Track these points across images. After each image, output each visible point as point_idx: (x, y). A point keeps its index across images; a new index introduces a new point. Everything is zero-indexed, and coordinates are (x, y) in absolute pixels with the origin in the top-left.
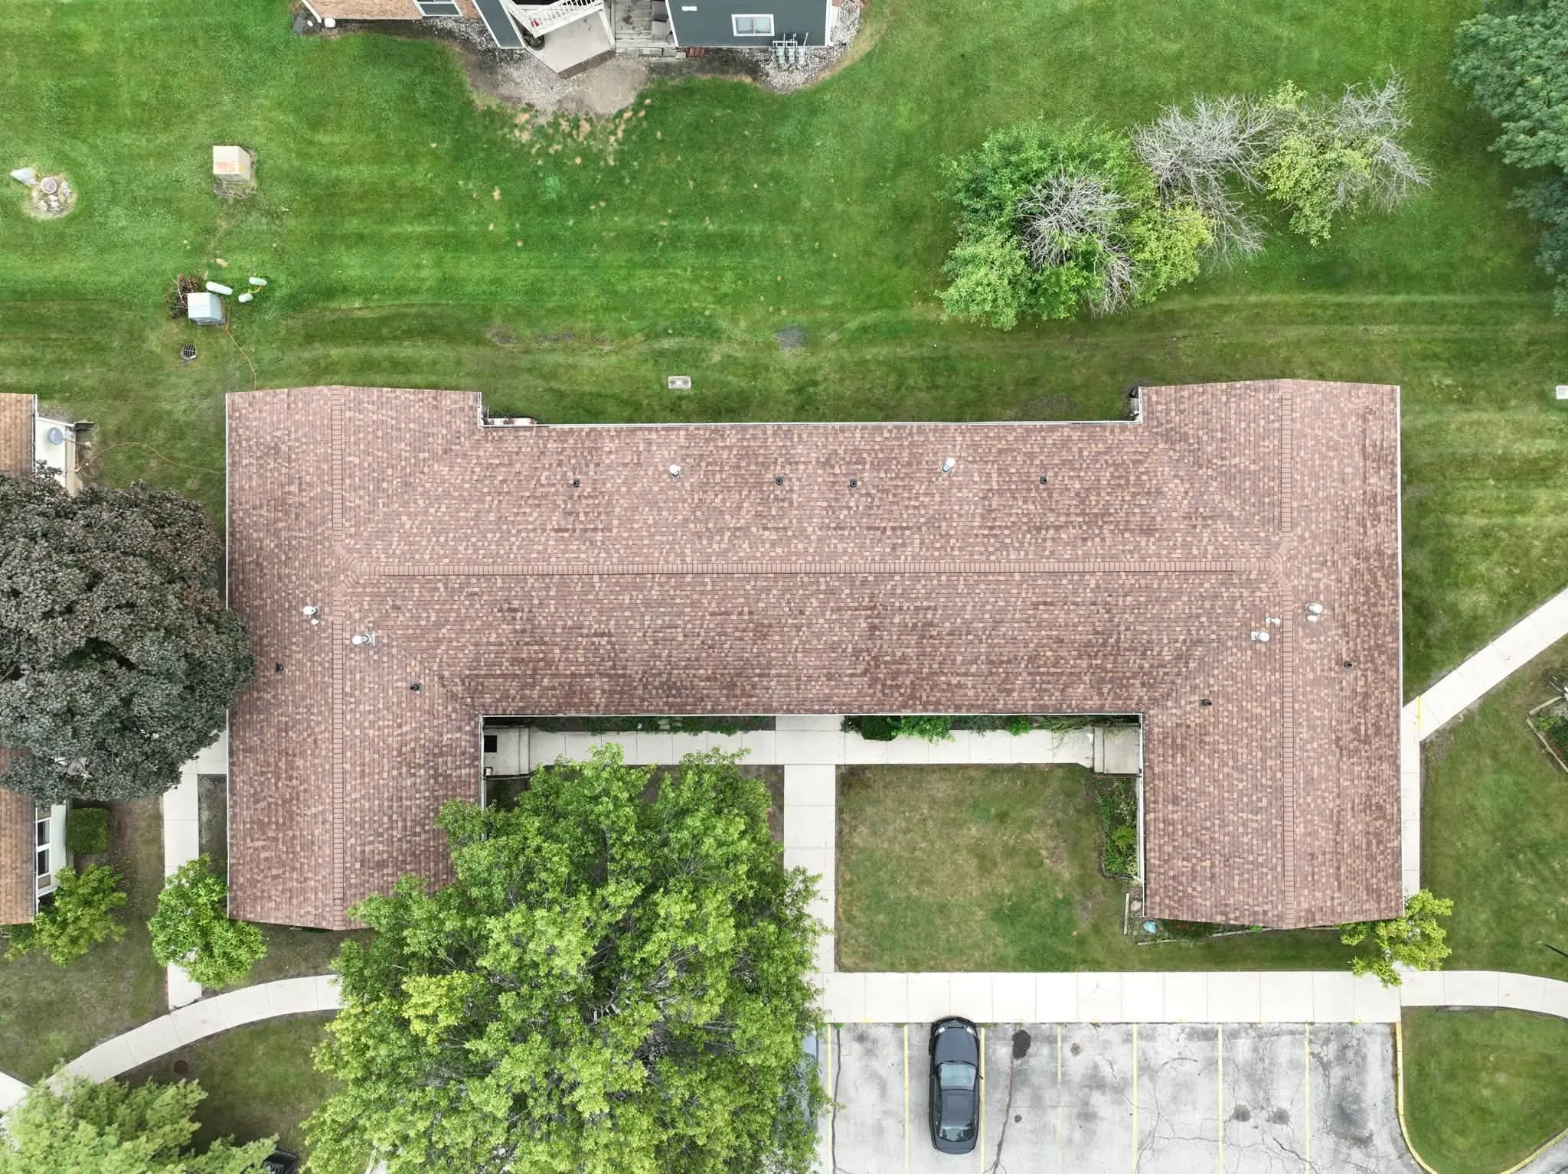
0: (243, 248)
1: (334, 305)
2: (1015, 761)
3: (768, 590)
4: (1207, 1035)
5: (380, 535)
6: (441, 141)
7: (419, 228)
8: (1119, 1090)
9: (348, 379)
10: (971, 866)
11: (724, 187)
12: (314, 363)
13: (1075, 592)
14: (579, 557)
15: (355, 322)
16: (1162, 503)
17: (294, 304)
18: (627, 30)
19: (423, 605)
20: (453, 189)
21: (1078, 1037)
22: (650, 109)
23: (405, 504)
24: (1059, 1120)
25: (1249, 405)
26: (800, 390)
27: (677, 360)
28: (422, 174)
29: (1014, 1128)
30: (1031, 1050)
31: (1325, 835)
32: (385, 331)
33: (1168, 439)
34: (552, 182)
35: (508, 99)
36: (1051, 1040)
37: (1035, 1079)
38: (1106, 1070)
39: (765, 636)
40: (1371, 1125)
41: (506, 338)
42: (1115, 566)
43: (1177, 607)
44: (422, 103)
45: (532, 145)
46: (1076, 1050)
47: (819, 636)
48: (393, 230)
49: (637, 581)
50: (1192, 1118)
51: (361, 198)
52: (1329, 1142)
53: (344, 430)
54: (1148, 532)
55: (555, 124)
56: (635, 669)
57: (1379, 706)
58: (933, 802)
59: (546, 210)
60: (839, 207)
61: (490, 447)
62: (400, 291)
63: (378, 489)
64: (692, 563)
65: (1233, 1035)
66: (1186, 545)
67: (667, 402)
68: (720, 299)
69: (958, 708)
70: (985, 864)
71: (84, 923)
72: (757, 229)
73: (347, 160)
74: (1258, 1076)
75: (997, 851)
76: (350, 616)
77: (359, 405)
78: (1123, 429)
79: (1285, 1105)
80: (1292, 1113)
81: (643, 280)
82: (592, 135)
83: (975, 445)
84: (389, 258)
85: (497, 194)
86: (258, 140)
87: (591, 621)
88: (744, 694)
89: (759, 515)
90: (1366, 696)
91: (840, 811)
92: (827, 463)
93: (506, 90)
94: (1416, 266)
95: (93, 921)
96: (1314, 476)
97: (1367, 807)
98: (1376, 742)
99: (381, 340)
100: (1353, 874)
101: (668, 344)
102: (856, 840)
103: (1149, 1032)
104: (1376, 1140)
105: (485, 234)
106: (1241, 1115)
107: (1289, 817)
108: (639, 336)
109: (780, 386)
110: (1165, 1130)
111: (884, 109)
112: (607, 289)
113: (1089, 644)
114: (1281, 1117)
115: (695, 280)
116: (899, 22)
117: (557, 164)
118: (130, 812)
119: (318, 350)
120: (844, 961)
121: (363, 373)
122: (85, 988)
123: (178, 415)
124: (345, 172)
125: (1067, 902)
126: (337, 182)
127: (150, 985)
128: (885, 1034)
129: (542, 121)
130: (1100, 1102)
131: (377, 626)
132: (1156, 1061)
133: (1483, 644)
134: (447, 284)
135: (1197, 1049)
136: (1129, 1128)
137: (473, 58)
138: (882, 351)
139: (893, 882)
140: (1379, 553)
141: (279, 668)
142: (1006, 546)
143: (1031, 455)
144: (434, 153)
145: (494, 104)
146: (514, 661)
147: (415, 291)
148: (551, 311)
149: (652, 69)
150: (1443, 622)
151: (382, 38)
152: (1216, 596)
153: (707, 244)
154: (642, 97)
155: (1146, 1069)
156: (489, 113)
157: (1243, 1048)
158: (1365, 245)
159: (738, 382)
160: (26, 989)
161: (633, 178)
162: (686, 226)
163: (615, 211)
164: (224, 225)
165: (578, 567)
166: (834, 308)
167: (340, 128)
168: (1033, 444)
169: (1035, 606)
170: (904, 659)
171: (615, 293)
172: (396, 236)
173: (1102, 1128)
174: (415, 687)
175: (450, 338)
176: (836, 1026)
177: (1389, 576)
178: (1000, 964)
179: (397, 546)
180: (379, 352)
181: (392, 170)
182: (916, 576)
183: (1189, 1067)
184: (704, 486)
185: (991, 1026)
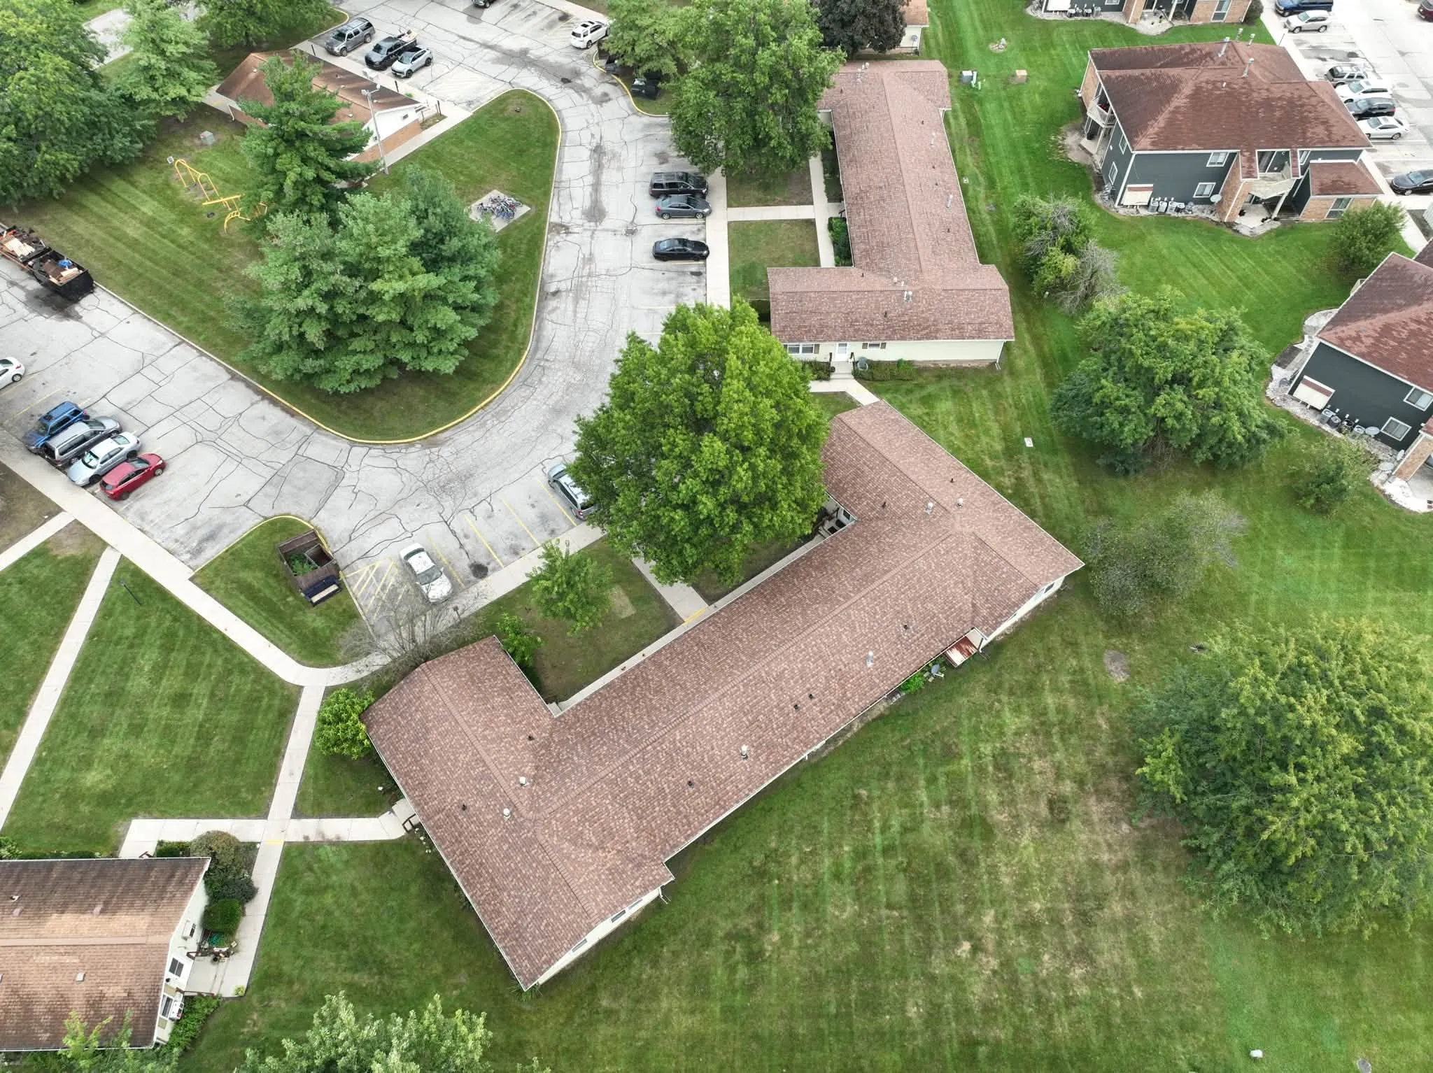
6: (1045, 120)
7: (1009, 118)
17: (973, 97)
20: (1028, 124)
21: (700, 291)
22: (1075, 166)
24: (664, 285)
28: (1030, 116)
29: (660, 272)
30: (694, 277)
31: (810, 306)
35: (1065, 134)
36: (699, 282)
37: (681, 278)
38: (685, 298)
43: (904, 262)
46: (694, 290)
48: (1007, 113)
51: (1017, 105)
57: (868, 331)
73: (1030, 101)
81: (1005, 170)
84: (996, 114)
90: (872, 325)
91: (796, 220)
93: (1069, 133)
96: (968, 301)
97: (822, 326)
98: (851, 330)
100: (792, 320)
105: (1012, 132)
117: (1045, 146)
120: (733, 224)
124: (1025, 101)
126: (1021, 100)
128: (701, 233)
129: (1060, 142)
130: (671, 297)
134: (991, 127)
136: (659, 306)
139: (766, 235)
144: (1040, 119)
149: (1088, 164)
156: (1059, 130)
161: (1045, 164)
172: (1005, 114)
173: (659, 298)
176: (704, 224)
178: (732, 265)
181: (1031, 110)
185: (705, 265)
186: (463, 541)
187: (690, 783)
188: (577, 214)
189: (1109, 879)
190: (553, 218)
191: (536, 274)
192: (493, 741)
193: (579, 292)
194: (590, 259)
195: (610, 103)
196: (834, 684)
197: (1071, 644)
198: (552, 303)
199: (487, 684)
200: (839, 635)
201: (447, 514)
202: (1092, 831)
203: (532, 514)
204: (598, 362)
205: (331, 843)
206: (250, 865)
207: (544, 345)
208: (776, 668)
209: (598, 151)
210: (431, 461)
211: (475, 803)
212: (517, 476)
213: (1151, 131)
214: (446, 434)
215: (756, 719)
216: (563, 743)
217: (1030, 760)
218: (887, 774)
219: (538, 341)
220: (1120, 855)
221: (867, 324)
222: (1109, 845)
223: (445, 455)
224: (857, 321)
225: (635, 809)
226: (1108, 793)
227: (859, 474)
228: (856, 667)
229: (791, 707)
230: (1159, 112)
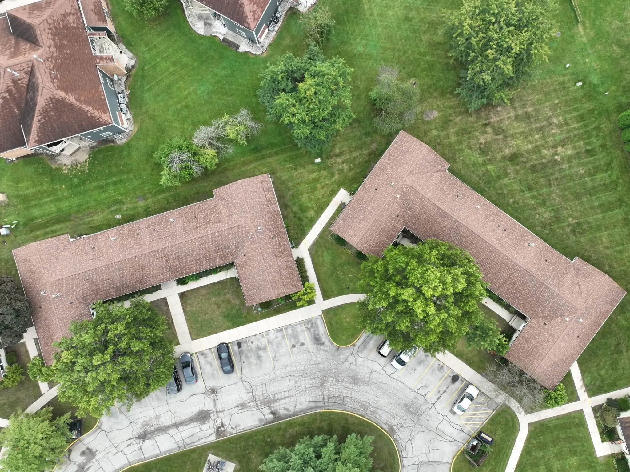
0: (10, 215)
1: (35, 222)
2: (218, 281)
3: (141, 259)
4: (281, 330)
5: (53, 272)
6: (47, 178)
7: (49, 199)
8: (265, 349)
9: (43, 238)
10: (215, 307)
11: (114, 169)
12: (34, 236)
13: (207, 240)
14: (98, 264)
15: (40, 225)
16: (222, 215)
17: (25, 225)
18: (81, 142)
19: (68, 284)
20: (53, 188)
21: (252, 339)
22: (92, 157)
23: (58, 263)
24: (253, 360)
25: (234, 188)
26: (145, 210)
27: (116, 212)
28: (45, 187)
29: (244, 365)
30: (242, 345)
31: (277, 277)
32: (48, 225)
33: (221, 200)
34: (75, 180)
35: (60, 164)
36: (246, 342)
37: (245, 352)
38: (260, 345)
39: (144, 269)
40: (323, 340)
41: (76, 218)
42: (213, 232)
43: (230, 236)
44: (40, 171)
45: (68, 173)
46: (252, 342)
47: (156, 265)
48: (43, 201)
49: (112, 265)
50: (283, 350)
51: (33, 196)
52: (315, 346)
53: (39, 251)
54: (219, 222)
55: (72, 167)
56: (119, 285)
57: (284, 245)
58: (202, 295)
59: (76, 187)
60: (142, 166)
61: (73, 245)
62: (48, 215)
63: (50, 262)
64: (122, 258)
65: (286, 329)
66: (228, 223)
67: (116, 222)
68: (122, 195)
69: (193, 272)
70: (218, 306)
71: (14, 377)
72: (125, 177)
73: (27, 188)
74: (295, 336)
75: (220, 302)
76: (52, 291)
77: (41, 245)
78: (211, 200)
79: (303, 341)
80: (305, 342)
81: (103, 196)
82: (81, 167)
83: (179, 213)
84: (44, 208)
85: (64, 186)
86: (5, 190)
87: (105, 277)
88: (145, 283)
89: (135, 243)
90: (280, 243)
91: (182, 304)
92: (148, 227)
93: (59, 162)
94: (276, 142)
95: (16, 376)
96: (252, 199)
97: (287, 268)
98: (285, 253)
99: (47, 227)
101: (113, 208)
102: (187, 309)
103: (267, 333)
104: (325, 343)
105: (64, 196)
106: (294, 346)
107: (267, 275)
108: (106, 209)
109: (141, 210)
110: (278, 355)
111: (145, 142)
112: (95, 200)
113: (215, 250)
114: (303, 344)
115: (115, 192)
116: (143, 121)
117: (75, 176)
118: (20, 352)
119: (34, 234)
120: (193, 337)
121: (46, 235)
122: (22, 395)
123: (6, 258)
124: (28, 191)
125: (240, 309)
126: (26, 194)
127: (36, 389)
128: (208, 352)
129: (69, 167)
130: (261, 353)
131: (59, 292)
132: (271, 340)
133: (315, 223)
134: (59, 210)
135: (279, 334)
136: (269, 357)
137: (49, 158)
138: (162, 196)
139: (199, 316)
140: (274, 211)
141: (40, 308)
142: (189, 234)
143: (192, 212)
144: (46, 181)
145: (57, 166)
146: (92, 291)
147: (52, 213)
148: (84, 209)
149: (90, 148)
150: (305, 221)
151: (27, 159)
152: (238, 232)
153: (115, 183)
154: (89, 155)
155: (269, 342)
156: (56, 169)
157: (290, 331)
158: (263, 140)
159: (131, 212)
160: (8, 399)
161: (93, 174)
162: (109, 181)
163: (91, 183)
164: (4, 211)
165: (98, 266)
166: (148, 189)
167: (23, 182)
168: (192, 210)
169: (200, 245)
170: (176, 265)
171: (97, 201)
172: (43, 202)
173: (263, 359)
174: (72, 303)
175: (63, 222)
176: (196, 353)
177: (278, 215)
178: (229, 328)
179: (58, 273)
180: (48, 230)
181: (38, 188)
182: (172, 246)
183: (279, 339)
184: (122, 240)
185: (231, 343)
186: (442, 392)
187: (546, 261)
188: (205, 427)
189: (520, 112)
190: (213, 438)
191: (262, 430)
192: (553, 337)
193: (269, 402)
194: (242, 406)
195: (91, 447)
196: (491, 219)
197: (425, 133)
198: (282, 412)
199: (528, 349)
200: (472, 221)
201: (429, 406)
202: (504, 119)
203: (420, 369)
204: (318, 374)
205: (584, 382)
206: (600, 406)
207: (313, 405)
208: (495, 242)
209: (143, 436)
210: (402, 426)
211: (577, 333)
212: (400, 384)
213: (97, 114)
214: (384, 426)
215: (516, 244)
216: (543, 311)
217: (481, 143)
218: (501, 194)
219: (311, 409)
220: (511, 110)
221: (280, 246)
222: (508, 113)
223: (397, 421)
224: (279, 252)
225: (562, 277)
226: (487, 115)
227: (383, 230)
228: (481, 212)
229: (506, 232)
230: (80, 109)
